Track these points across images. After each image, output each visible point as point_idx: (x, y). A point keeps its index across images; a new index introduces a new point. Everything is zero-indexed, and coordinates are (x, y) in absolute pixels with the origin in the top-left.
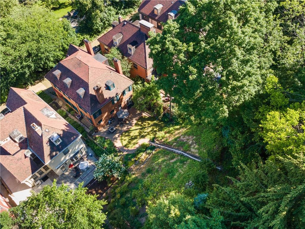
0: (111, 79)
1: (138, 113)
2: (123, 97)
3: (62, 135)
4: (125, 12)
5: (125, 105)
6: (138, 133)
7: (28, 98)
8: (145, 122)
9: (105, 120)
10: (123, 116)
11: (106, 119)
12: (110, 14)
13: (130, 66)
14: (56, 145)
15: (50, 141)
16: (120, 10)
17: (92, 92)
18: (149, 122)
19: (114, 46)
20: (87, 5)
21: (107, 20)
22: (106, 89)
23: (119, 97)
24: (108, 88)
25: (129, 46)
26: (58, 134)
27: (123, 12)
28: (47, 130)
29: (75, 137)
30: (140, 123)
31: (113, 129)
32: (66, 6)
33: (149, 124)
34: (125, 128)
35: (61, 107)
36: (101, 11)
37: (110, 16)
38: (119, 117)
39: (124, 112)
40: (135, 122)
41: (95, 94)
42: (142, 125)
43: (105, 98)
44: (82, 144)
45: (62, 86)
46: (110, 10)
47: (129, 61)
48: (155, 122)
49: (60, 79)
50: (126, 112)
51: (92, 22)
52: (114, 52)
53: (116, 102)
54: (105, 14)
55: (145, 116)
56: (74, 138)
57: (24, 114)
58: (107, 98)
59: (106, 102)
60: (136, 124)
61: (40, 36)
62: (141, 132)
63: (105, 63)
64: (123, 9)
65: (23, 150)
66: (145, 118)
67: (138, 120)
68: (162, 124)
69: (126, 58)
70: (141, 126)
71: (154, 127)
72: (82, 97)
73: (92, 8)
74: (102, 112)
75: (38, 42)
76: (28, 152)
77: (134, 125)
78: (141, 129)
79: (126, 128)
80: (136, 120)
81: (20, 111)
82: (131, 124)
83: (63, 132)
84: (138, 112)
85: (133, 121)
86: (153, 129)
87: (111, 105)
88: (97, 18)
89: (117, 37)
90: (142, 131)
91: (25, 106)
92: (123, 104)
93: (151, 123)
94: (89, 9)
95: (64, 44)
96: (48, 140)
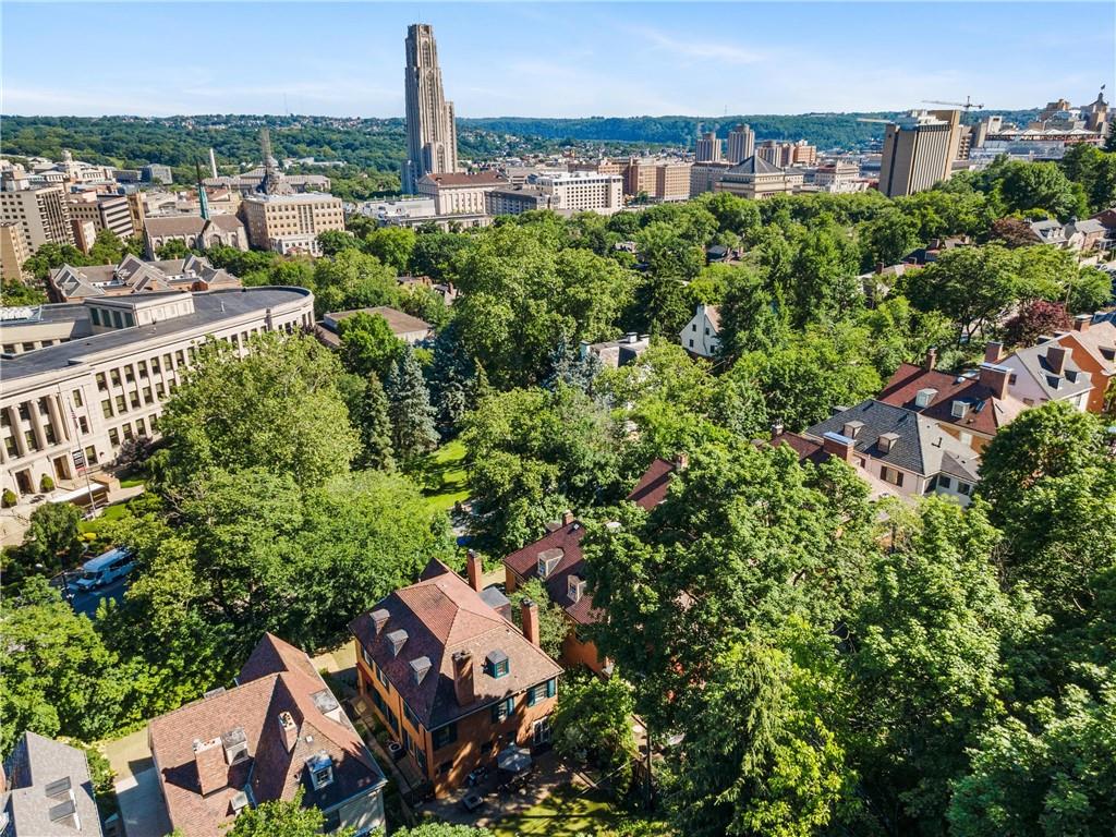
0: (505, 648)
1: (562, 773)
2: (526, 709)
3: (338, 764)
4: (596, 513)
5: (529, 739)
6: (545, 827)
7: (295, 665)
8: (574, 802)
9: (460, 768)
10: (514, 763)
11: (464, 766)
12: (554, 511)
13: (563, 631)
14: (316, 788)
15: (305, 771)
16: (583, 506)
17: (447, 669)
18: (586, 802)
19: (538, 577)
20: (503, 485)
21: (542, 525)
22: (484, 672)
23: (516, 705)
24: (490, 669)
25: (572, 579)
26: (331, 757)
27: (592, 511)
28: (309, 739)
29: (368, 781)
30: (559, 801)
31: (476, 800)
32: (458, 490)
33: (584, 808)
34: (511, 808)
35: (360, 717)
36: (532, 502)
37: (554, 516)
38: (501, 766)
39: (520, 755)
40: (545, 794)
41: (452, 678)
42: (564, 807)
43: (476, 693)
44: (379, 816)
45: (381, 650)
46: (557, 503)
47: (566, 618)
48: (604, 806)
49: (380, 634)
50: (526, 755)
51: (504, 524)
52: (535, 590)
53: (503, 718)
54: (541, 509)
55: (578, 783)
56: (365, 783)
57: (271, 694)
58: (480, 696)
59: (475, 706)
60: (547, 803)
61: (373, 533)
62: (554, 827)
63: (503, 612)
64: (593, 505)
65: (232, 790)
66: (575, 790)
67: (554, 792)
68: (622, 816)
69: (558, 609)
70: (560, 810)
71: (596, 822)
72: (420, 679)
73: (514, 491)
74: (459, 737)
75: (363, 545)
76: (240, 798)
77: (538, 802)
78: (555, 818)
79: (515, 806)
80: (550, 789)
81: (267, 683)
82: (531, 800)
83: (345, 757)
84: (562, 769)
85: (540, 792)
86: (592, 825)
87: (485, 722)
88: (517, 515)
89: (548, 557)
90: (557, 825)
91: (283, 674)
92: (522, 734)
93: (591, 806)
94: (504, 492)
95: (419, 562)
96: (302, 766)
